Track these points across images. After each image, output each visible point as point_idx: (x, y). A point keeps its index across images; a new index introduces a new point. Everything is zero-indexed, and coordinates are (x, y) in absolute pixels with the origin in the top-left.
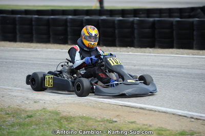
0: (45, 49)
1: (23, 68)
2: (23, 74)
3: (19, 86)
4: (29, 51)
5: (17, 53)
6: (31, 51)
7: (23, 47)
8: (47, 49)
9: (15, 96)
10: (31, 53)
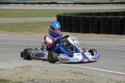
0: (120, 39)
1: (105, 53)
2: (106, 58)
3: (104, 68)
4: (109, 40)
5: (101, 42)
6: (111, 40)
7: (105, 38)
8: (122, 38)
9: (102, 77)
10: (110, 42)
